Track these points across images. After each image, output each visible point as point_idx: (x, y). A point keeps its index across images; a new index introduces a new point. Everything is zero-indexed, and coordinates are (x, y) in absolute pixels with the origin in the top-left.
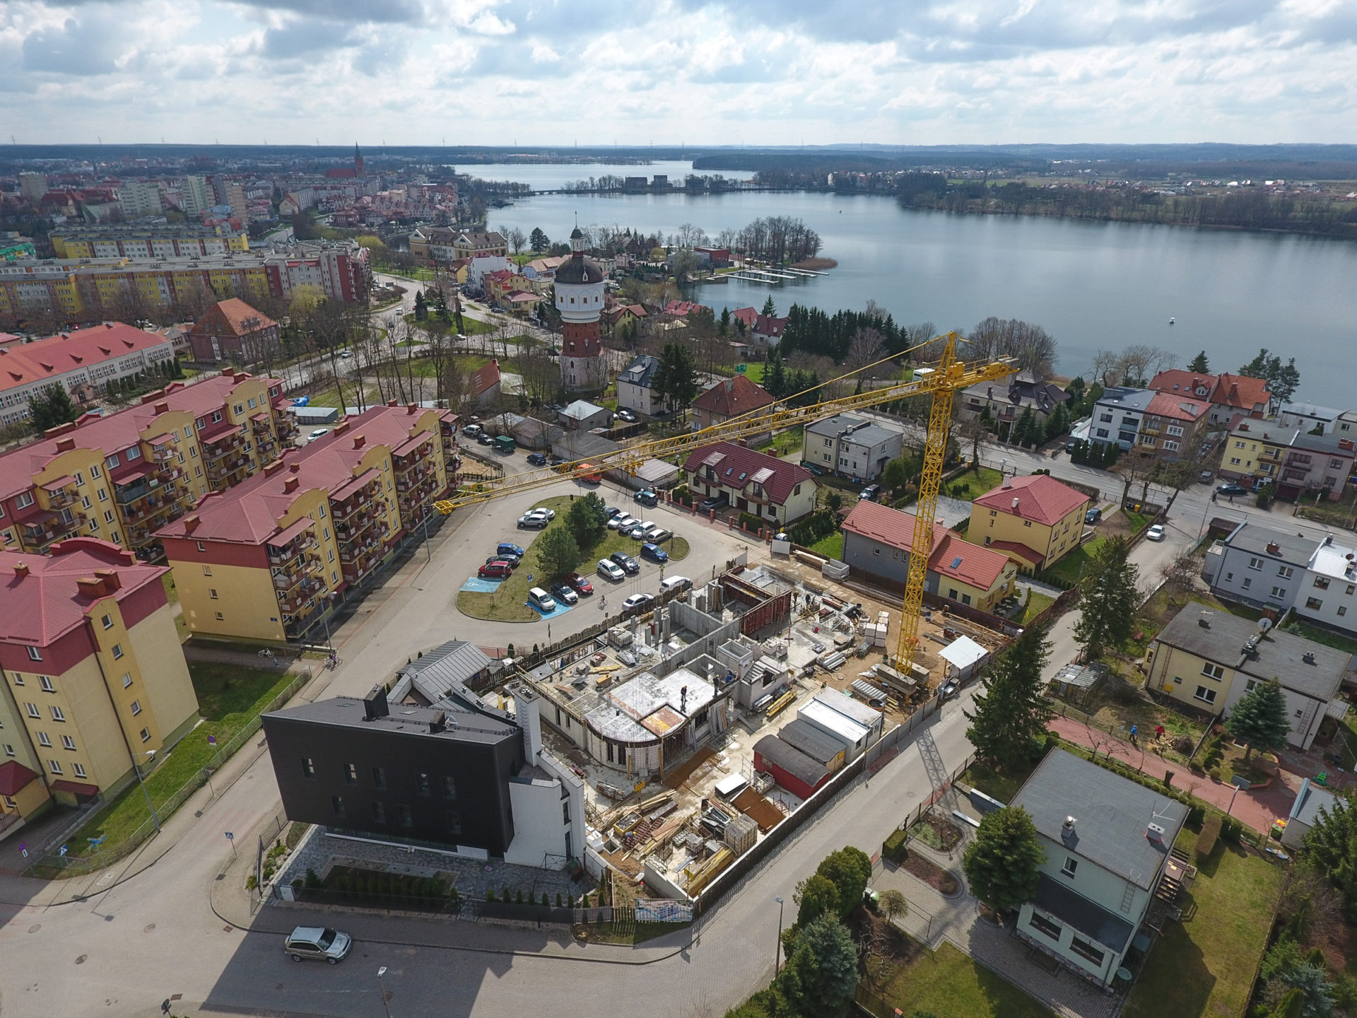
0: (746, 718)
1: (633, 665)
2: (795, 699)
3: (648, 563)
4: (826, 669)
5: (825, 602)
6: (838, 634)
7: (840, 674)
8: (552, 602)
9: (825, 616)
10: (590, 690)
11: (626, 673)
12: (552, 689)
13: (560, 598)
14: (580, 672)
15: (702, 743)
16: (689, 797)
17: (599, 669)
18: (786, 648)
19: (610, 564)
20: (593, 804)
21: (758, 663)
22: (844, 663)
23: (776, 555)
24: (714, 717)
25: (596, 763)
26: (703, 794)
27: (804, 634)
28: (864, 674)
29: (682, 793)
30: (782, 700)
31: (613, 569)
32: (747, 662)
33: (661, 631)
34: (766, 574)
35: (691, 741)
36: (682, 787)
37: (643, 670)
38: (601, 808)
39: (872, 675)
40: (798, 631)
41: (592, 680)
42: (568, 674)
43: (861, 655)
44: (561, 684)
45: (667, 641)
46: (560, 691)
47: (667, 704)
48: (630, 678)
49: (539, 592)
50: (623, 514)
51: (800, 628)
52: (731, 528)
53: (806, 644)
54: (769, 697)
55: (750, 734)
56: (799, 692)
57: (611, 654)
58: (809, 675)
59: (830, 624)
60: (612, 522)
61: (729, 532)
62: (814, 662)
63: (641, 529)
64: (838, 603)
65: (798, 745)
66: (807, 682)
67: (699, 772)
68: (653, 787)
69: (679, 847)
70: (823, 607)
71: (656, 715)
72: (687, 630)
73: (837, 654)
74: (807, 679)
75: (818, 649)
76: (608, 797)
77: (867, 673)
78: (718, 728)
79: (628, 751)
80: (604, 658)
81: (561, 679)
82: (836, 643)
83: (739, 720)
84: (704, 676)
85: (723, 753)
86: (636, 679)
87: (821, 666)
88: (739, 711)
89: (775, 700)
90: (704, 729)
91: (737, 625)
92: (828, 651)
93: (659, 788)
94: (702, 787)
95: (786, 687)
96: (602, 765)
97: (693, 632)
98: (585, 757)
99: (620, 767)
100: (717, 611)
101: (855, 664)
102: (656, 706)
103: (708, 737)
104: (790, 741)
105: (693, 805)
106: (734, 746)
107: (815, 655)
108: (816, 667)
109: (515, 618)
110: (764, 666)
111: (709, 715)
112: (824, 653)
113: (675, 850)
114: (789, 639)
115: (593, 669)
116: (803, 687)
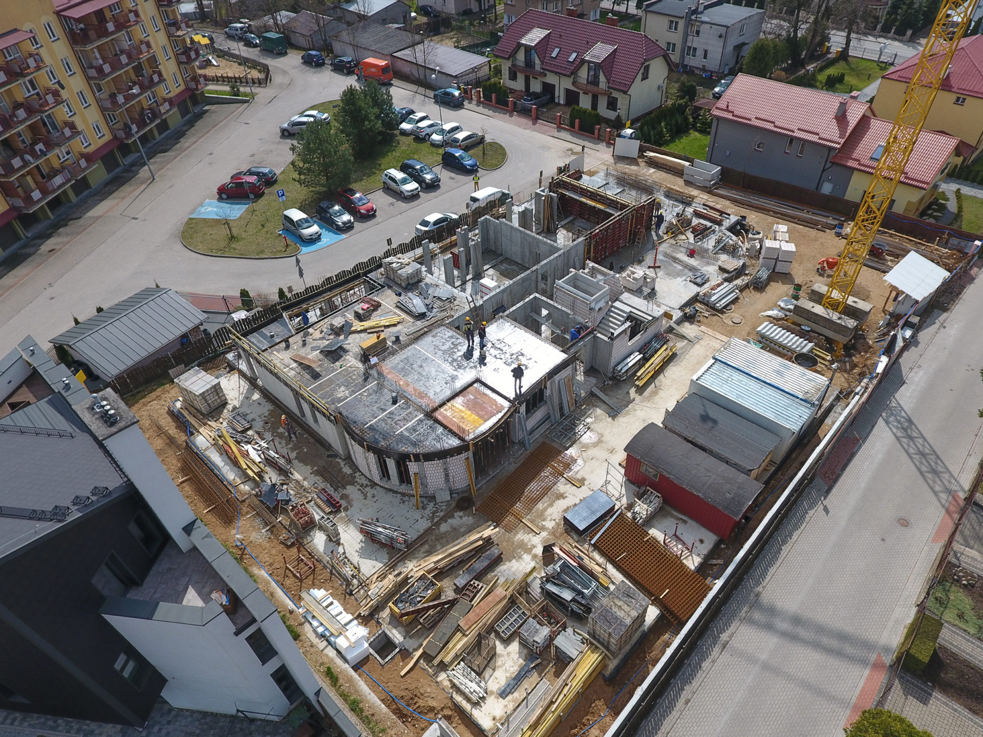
0: (603, 389)
1: (422, 316)
2: (674, 356)
3: (453, 175)
4: (714, 308)
5: (697, 214)
6: (724, 257)
7: (735, 315)
8: (315, 229)
9: (701, 233)
10: (351, 361)
11: (413, 329)
12: (287, 360)
13: (328, 222)
14: (337, 331)
15: (537, 435)
16: (521, 536)
17: (367, 324)
18: (654, 280)
19: (399, 175)
20: (355, 558)
21: (617, 304)
22: (737, 299)
23: (620, 159)
24: (556, 396)
25: (365, 482)
26: (543, 528)
27: (675, 260)
28: (770, 313)
29: (509, 529)
30: (656, 360)
31: (404, 181)
32: (602, 304)
33: (468, 263)
34: (612, 181)
35: (519, 435)
36: (510, 518)
37: (440, 323)
38: (370, 567)
39: (781, 314)
40: (666, 255)
41: (355, 343)
42: (317, 335)
43: (759, 286)
44: (303, 352)
45: (478, 276)
46: (300, 364)
47: (478, 380)
48: (417, 337)
49: (296, 215)
50: (419, 115)
51: (669, 251)
52: (559, 128)
53: (679, 274)
54: (636, 357)
55: (614, 417)
56: (680, 344)
57: (388, 299)
58: (689, 318)
59: (710, 243)
60: (405, 126)
61: (556, 134)
62: (695, 299)
63: (442, 131)
64: (716, 215)
65: (701, 441)
66: (688, 329)
67: (534, 487)
68: (460, 519)
69: (507, 642)
70: (695, 221)
71: (459, 400)
72: (508, 260)
73: (727, 286)
74: (687, 324)
75: (699, 280)
76: (383, 545)
77: (774, 313)
78: (561, 408)
79: (413, 467)
80: (377, 306)
81: (304, 344)
82: (722, 270)
83: (592, 394)
84: (534, 327)
85: (572, 452)
86: (428, 339)
87: (706, 304)
88: (593, 380)
89: (645, 360)
90: (539, 414)
91: (581, 249)
92: (713, 282)
93: (468, 520)
94: (542, 515)
95: (661, 338)
96: (373, 484)
97: (516, 263)
98: (347, 470)
99: (403, 488)
100: (550, 231)
101: (753, 299)
102: (459, 384)
103: (547, 425)
104: (686, 433)
105: (529, 550)
106: (587, 438)
107: (694, 290)
108: (698, 306)
109: (262, 252)
110: (628, 309)
111: (548, 392)
112: (707, 285)
113: (499, 647)
114: (654, 267)
115: (358, 325)
116: (683, 337)
